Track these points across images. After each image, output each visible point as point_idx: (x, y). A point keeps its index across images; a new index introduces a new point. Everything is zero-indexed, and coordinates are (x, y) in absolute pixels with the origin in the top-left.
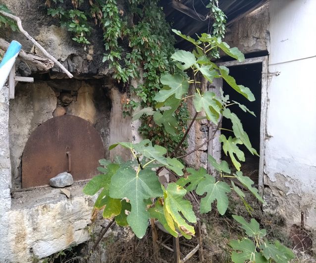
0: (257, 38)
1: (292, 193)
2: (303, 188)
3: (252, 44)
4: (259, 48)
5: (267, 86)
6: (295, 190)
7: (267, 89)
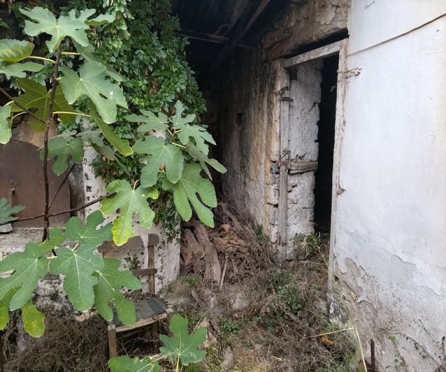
0: (337, 7)
1: (366, 300)
2: (381, 295)
3: (330, 19)
4: (338, 26)
5: (344, 95)
6: (369, 295)
7: (343, 102)
